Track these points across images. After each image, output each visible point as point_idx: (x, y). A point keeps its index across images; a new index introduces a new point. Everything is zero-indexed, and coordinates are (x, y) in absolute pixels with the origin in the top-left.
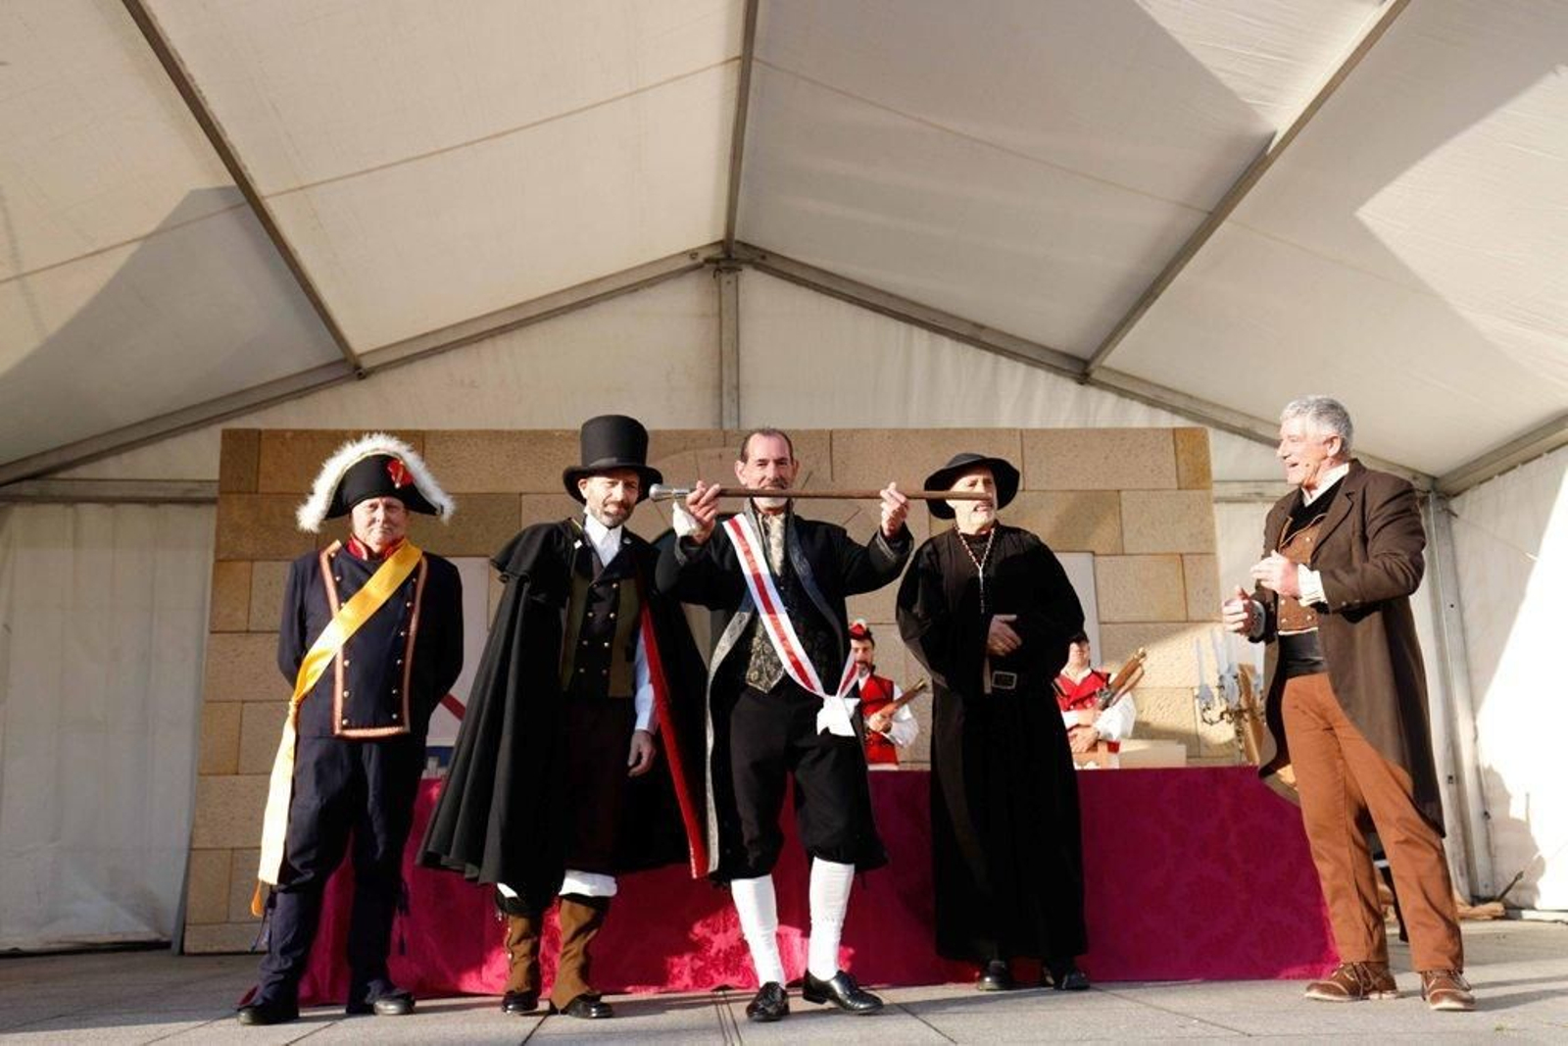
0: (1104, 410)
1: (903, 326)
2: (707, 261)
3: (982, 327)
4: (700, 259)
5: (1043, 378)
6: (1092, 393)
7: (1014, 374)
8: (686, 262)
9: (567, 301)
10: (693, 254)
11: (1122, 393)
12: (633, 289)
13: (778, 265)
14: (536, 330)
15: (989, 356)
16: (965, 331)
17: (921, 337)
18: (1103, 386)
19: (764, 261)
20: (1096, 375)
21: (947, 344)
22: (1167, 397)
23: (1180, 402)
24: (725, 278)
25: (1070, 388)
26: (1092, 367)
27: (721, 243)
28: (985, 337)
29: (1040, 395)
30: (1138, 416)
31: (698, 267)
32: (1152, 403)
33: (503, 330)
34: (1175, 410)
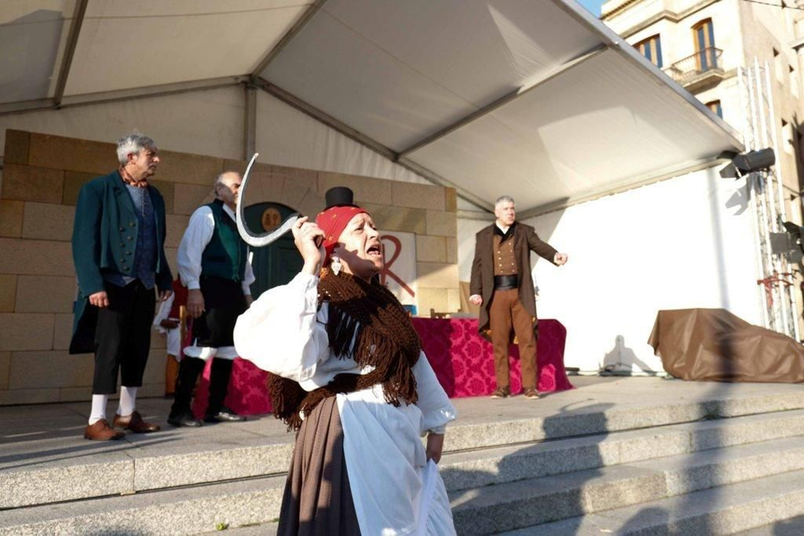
0: (402, 175)
1: (325, 127)
2: (243, 82)
3: (357, 132)
4: (239, 81)
5: (379, 157)
6: (398, 167)
7: (368, 154)
8: (232, 81)
9: (174, 89)
10: (236, 78)
11: (408, 168)
12: (205, 89)
13: (274, 90)
14: (156, 100)
15: (359, 145)
16: (351, 133)
17: (333, 133)
18: (402, 164)
19: (268, 87)
20: (401, 160)
21: (343, 138)
22: (425, 173)
23: (429, 175)
24: (250, 91)
25: (389, 164)
26: (402, 156)
27: (250, 75)
28: (359, 137)
29: (378, 164)
30: (413, 178)
31: (237, 84)
32: (419, 174)
33: (139, 97)
34: (426, 178)
